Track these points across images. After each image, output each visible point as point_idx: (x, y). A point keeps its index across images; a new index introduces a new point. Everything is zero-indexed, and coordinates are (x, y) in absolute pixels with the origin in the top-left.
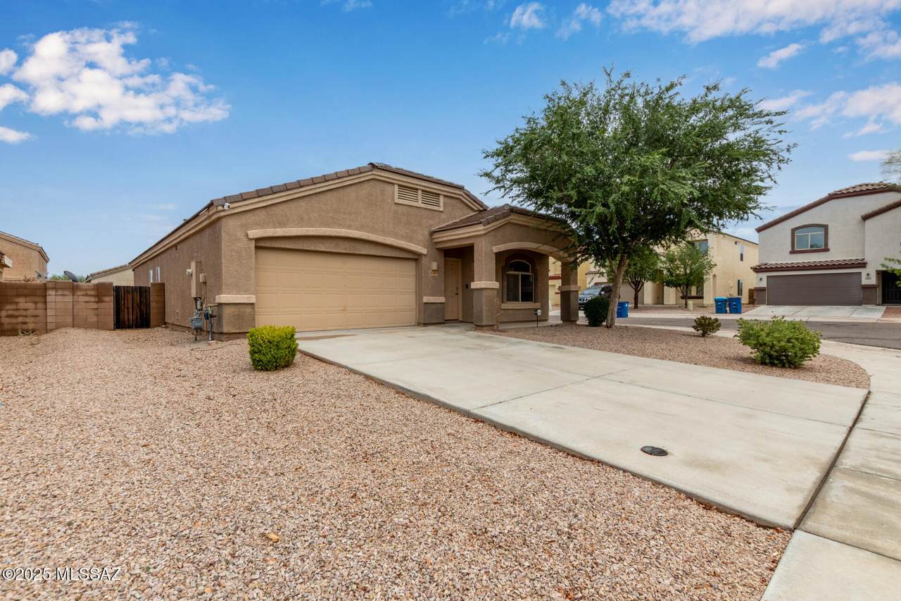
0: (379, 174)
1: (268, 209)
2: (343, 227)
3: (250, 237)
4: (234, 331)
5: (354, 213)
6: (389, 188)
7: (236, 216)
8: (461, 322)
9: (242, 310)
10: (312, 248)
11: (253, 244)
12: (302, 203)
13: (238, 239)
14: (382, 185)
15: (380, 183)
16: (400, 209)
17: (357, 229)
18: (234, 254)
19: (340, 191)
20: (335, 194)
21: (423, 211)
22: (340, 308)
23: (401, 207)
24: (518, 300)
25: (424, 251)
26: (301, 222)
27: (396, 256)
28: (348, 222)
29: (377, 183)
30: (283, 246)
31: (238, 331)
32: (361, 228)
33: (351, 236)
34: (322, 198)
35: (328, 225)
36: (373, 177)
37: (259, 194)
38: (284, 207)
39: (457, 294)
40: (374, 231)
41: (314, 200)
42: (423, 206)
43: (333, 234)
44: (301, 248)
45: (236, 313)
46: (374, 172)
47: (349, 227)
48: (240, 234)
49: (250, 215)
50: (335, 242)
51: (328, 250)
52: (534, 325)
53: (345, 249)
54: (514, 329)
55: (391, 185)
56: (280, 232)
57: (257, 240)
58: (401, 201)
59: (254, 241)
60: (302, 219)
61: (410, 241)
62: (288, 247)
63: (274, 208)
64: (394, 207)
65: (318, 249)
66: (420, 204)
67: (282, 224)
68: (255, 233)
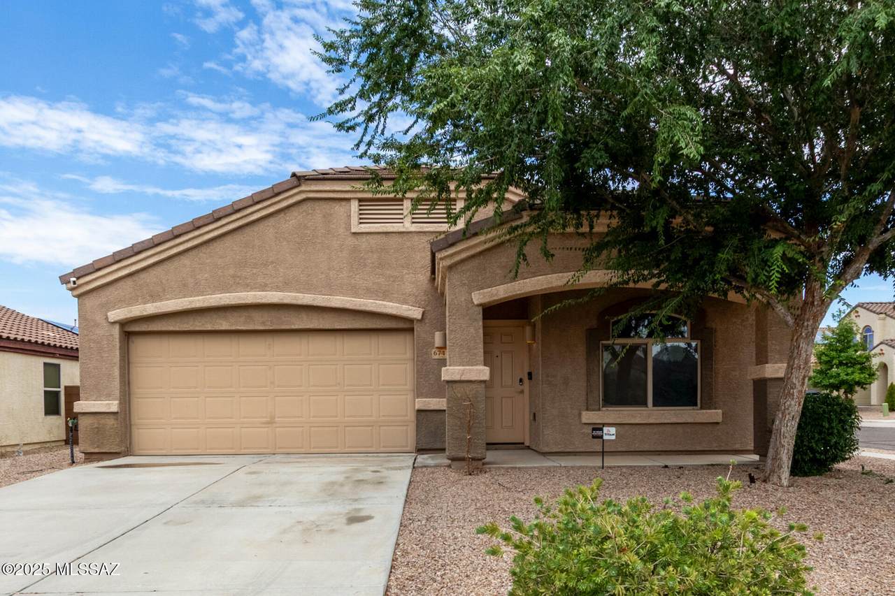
0: (314, 188)
1: (135, 278)
2: (252, 289)
3: (109, 320)
4: (93, 451)
5: (272, 262)
6: (339, 209)
7: (94, 294)
8: (528, 448)
9: (102, 421)
10: (209, 327)
11: (116, 330)
12: (185, 260)
13: (97, 325)
14: (325, 206)
15: (321, 203)
16: (363, 243)
17: (278, 289)
18: (92, 345)
19: (248, 230)
20: (238, 237)
21: (416, 238)
22: (264, 420)
23: (364, 239)
24: (645, 404)
25: (416, 313)
26: (185, 290)
27: (361, 327)
28: (260, 280)
29: (317, 205)
30: (164, 329)
31: (96, 450)
32: (286, 285)
33: (264, 301)
34: (218, 247)
35: (225, 289)
36: (304, 196)
37: (118, 258)
38: (158, 270)
39: (522, 392)
40: (308, 288)
41: (203, 254)
42: (414, 228)
43: (233, 302)
44: (191, 328)
45: (96, 426)
46: (303, 188)
47: (263, 288)
48: (99, 318)
49: (111, 289)
50: (245, 314)
51: (233, 328)
52: (597, 462)
53: (263, 323)
54: (540, 469)
55: (344, 203)
56: (151, 308)
57: (123, 324)
58: (365, 228)
59: (117, 327)
60: (185, 285)
61: (385, 295)
62: (171, 328)
63: (143, 275)
64: (351, 241)
65: (217, 327)
66: (408, 226)
67: (154, 297)
68: (117, 314)
